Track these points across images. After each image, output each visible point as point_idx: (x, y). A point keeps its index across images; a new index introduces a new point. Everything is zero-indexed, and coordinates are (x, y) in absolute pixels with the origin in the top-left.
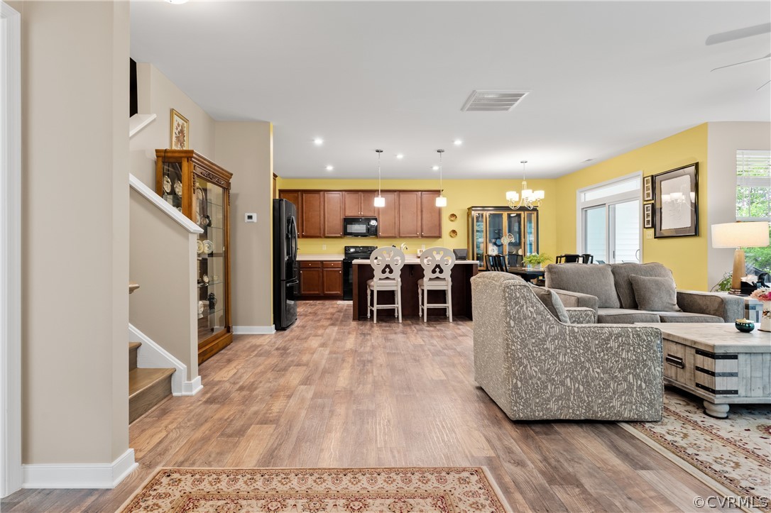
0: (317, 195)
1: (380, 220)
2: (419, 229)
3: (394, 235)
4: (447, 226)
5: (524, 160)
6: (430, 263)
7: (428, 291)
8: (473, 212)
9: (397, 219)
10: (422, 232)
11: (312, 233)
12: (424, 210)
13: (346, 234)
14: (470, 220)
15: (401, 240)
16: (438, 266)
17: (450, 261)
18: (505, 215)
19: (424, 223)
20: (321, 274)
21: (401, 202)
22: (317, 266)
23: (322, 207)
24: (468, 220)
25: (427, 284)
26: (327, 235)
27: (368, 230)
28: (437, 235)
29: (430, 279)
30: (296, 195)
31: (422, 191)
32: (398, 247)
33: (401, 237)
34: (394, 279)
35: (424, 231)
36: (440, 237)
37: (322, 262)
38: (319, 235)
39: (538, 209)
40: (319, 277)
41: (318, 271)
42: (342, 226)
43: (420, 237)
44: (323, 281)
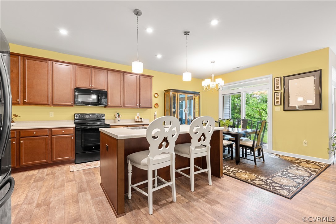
0: (43, 64)
2: (138, 101)
3: (120, 105)
5: (213, 60)
9: (122, 93)
10: (140, 103)
11: (37, 100)
12: (141, 89)
19: (141, 97)
20: (49, 142)
22: (44, 133)
23: (50, 76)
26: (55, 103)
30: (16, 59)
33: (125, 107)
36: (151, 107)
37: (50, 129)
38: (46, 102)
39: (200, 93)
40: (46, 144)
41: (45, 138)
42: (72, 95)
43: (139, 107)
44: (52, 149)
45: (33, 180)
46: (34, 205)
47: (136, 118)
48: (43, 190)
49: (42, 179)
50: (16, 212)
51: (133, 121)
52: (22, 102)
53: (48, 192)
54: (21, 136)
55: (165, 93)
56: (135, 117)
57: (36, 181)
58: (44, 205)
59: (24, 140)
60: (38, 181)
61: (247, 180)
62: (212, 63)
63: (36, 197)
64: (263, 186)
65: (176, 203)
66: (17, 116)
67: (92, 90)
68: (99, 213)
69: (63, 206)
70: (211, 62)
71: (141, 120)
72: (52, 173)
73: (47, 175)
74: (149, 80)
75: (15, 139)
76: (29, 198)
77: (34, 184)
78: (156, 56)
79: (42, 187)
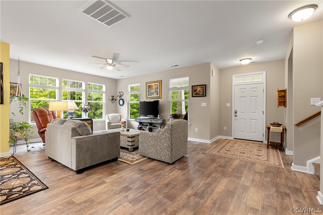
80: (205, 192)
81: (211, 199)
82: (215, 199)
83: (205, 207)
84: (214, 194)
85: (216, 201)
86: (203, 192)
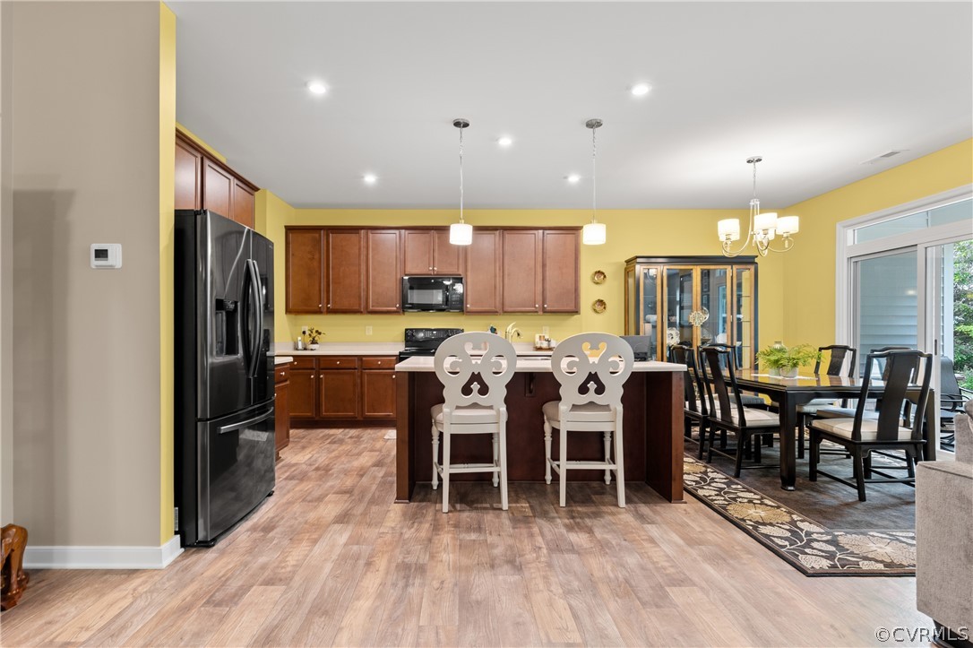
0: (353, 237)
1: (469, 280)
2: (539, 298)
3: (492, 309)
4: (589, 293)
5: (755, 155)
6: (575, 370)
7: (570, 434)
8: (638, 267)
9: (499, 280)
10: (544, 303)
11: (346, 305)
12: (548, 264)
13: (405, 307)
14: (631, 281)
15: (507, 317)
16: (593, 377)
17: (622, 365)
18: (697, 272)
19: (548, 286)
20: (359, 381)
21: (506, 247)
22: (352, 366)
23: (363, 257)
24: (626, 282)
25: (568, 417)
26: (371, 308)
27: (447, 300)
28: (572, 308)
29: (575, 407)
30: (317, 236)
31: (544, 229)
32: (500, 333)
33: (505, 312)
34: (491, 407)
35: (548, 300)
36: (576, 312)
37: (360, 357)
38: (356, 308)
39: (756, 260)
40: (355, 385)
41: (353, 374)
42: (398, 291)
43: (541, 313)
44: (362, 394)
45: (329, 441)
46: (314, 467)
47: (537, 339)
48: (333, 455)
49: (341, 442)
50: (293, 469)
51: (532, 347)
52: (325, 310)
53: (337, 457)
54: (322, 366)
55: (626, 269)
56: (534, 338)
57: (333, 442)
58: (324, 470)
59: (325, 374)
60: (335, 443)
61: (743, 520)
62: (752, 164)
63: (320, 460)
64: (773, 541)
65: (504, 514)
66: (320, 333)
67: (433, 278)
68: (377, 494)
69: (342, 476)
70: (749, 162)
71: (549, 345)
72: (359, 437)
73: (351, 437)
74: (570, 237)
75: (314, 371)
76: (314, 458)
77: (328, 446)
78: (566, 178)
79: (334, 451)
80: (401, 584)
81: (378, 571)
82: (368, 573)
83: (387, 552)
84: (376, 585)
85: (366, 572)
86: (407, 581)
